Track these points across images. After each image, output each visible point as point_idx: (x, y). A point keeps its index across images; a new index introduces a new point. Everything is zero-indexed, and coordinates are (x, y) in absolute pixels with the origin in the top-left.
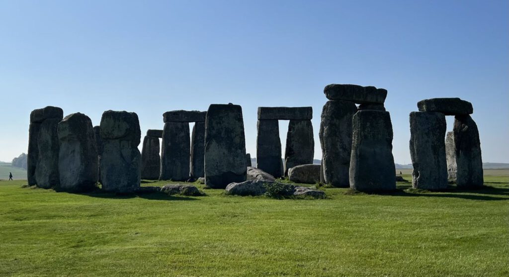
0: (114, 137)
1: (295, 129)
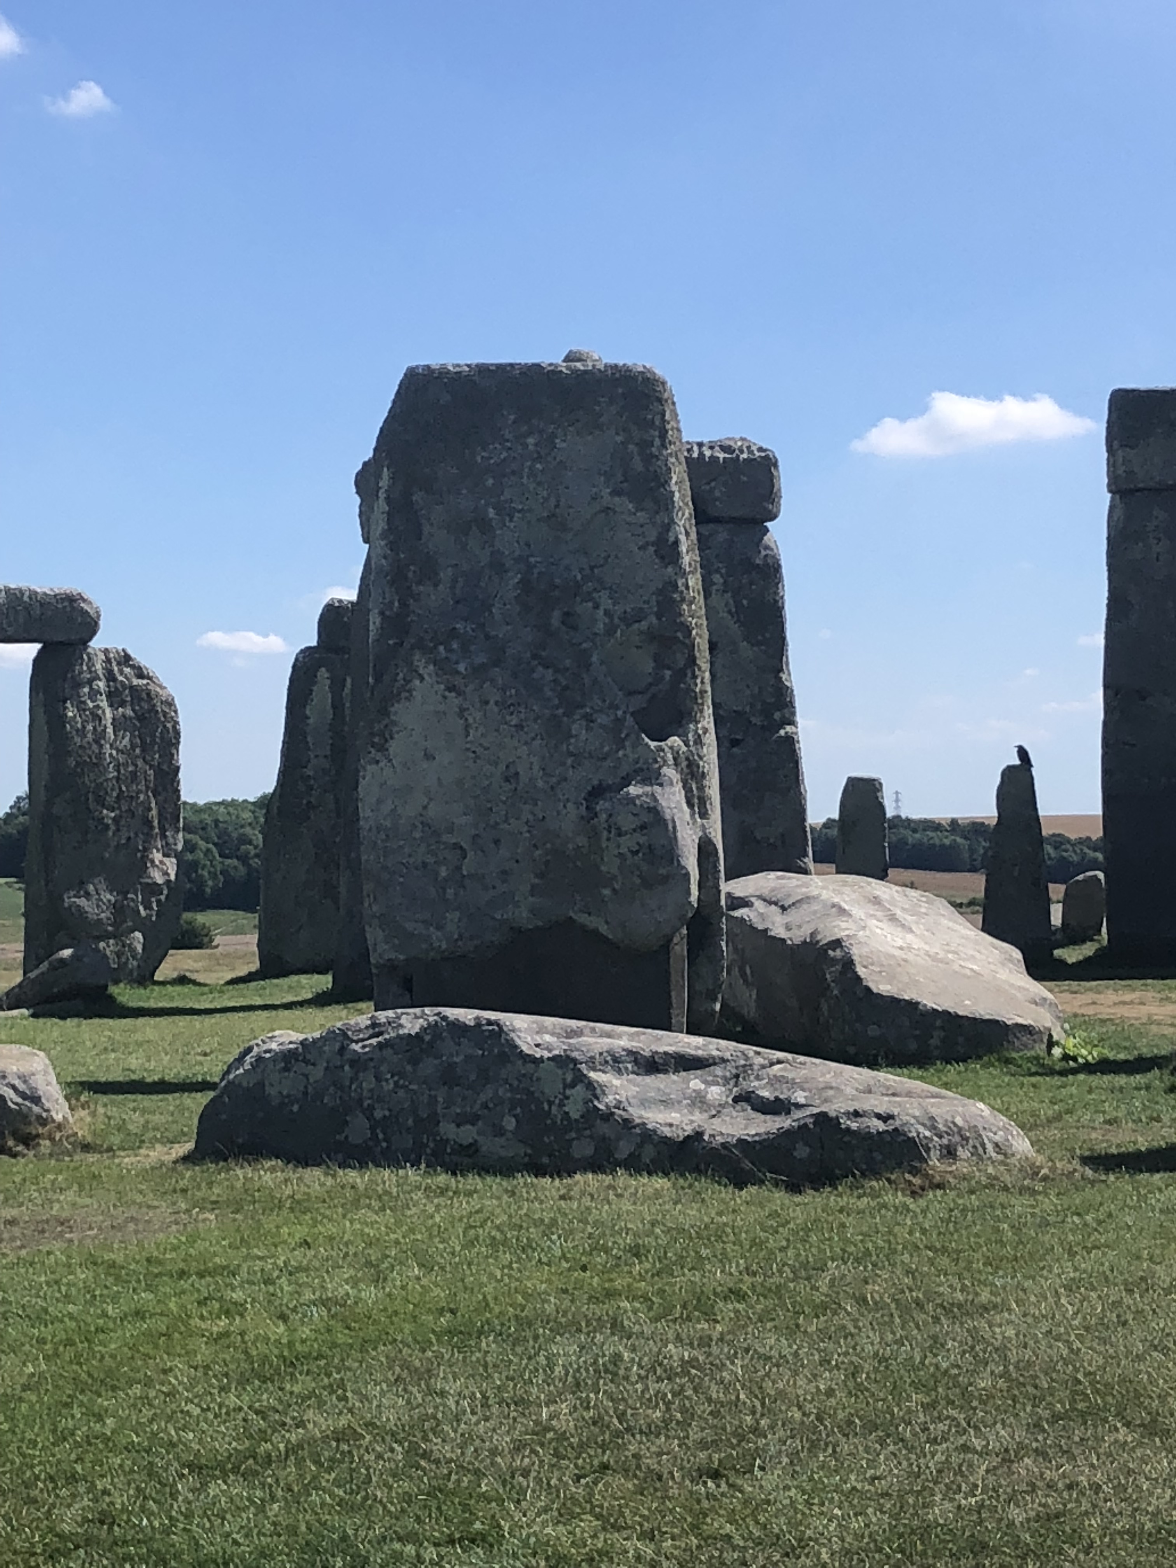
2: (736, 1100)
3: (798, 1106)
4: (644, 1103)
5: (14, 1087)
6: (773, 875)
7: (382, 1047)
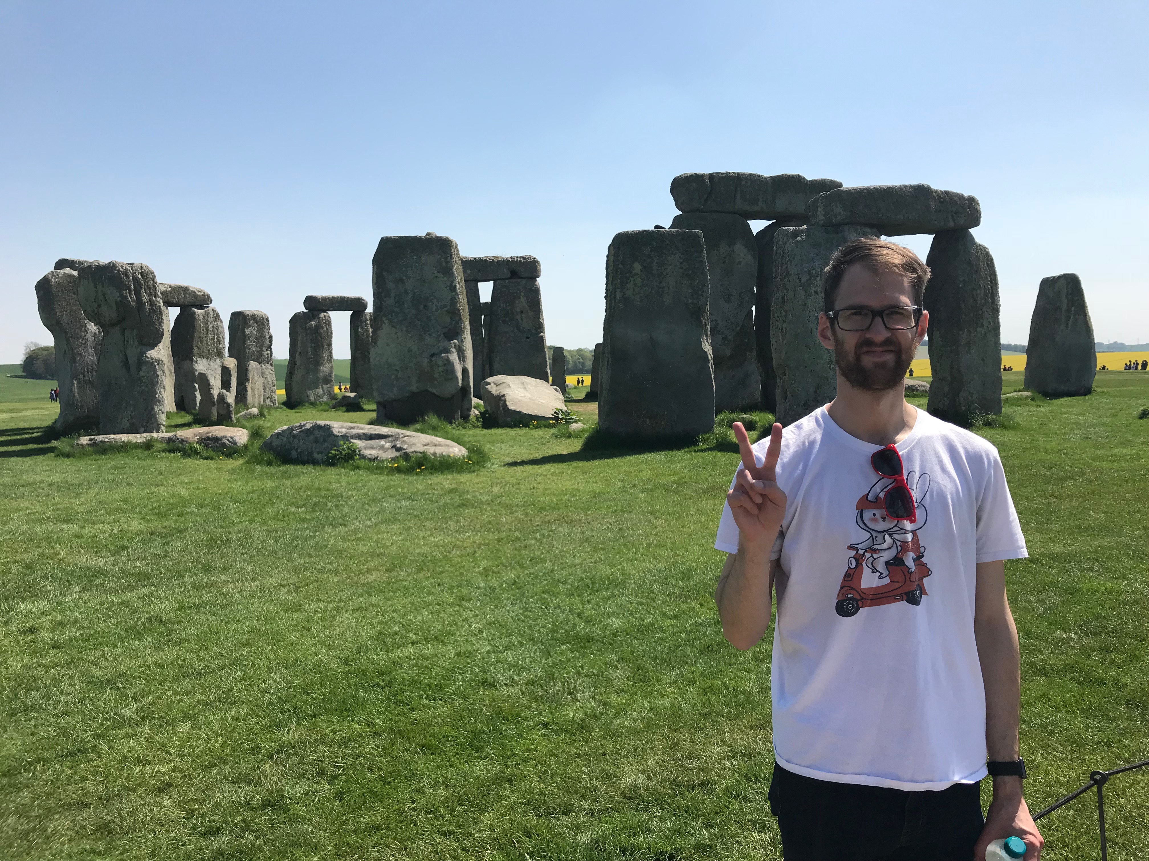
0: (108, 322)
2: (392, 447)
3: (404, 449)
4: (366, 448)
5: (228, 440)
6: (500, 376)
7: (300, 432)
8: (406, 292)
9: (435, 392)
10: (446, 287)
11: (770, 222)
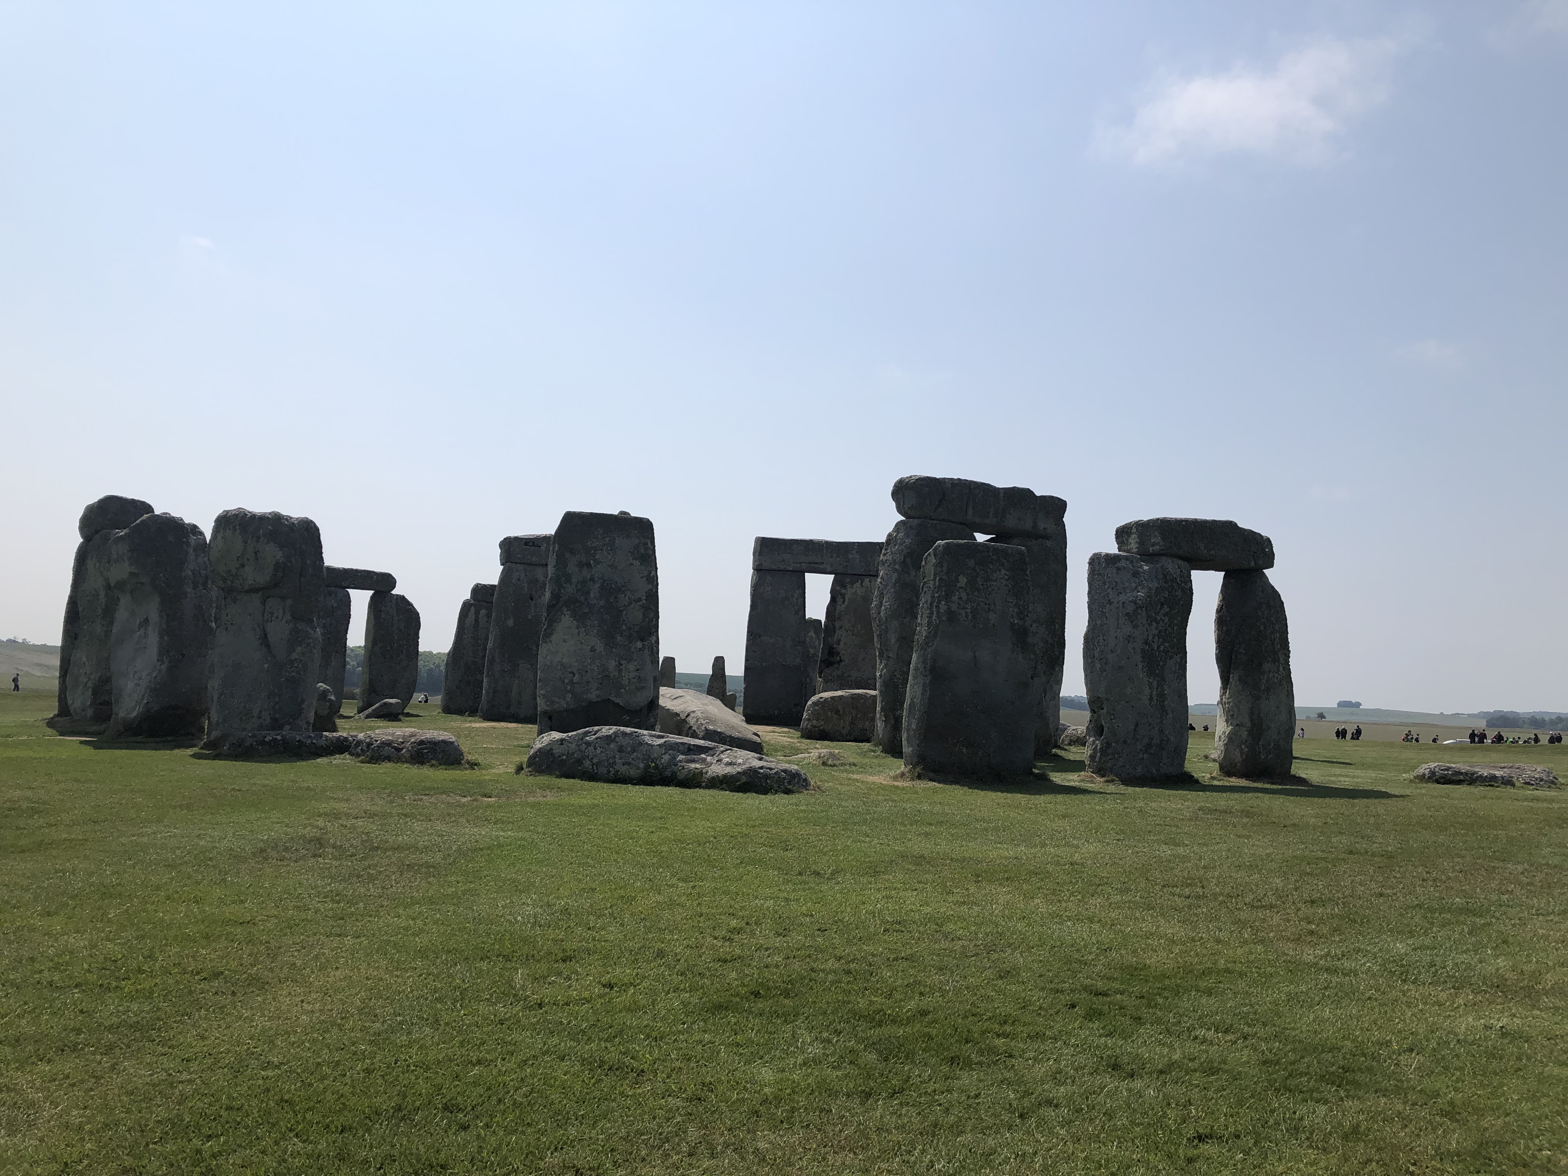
0: (246, 588)
1: (846, 598)
3: (739, 765)
7: (596, 738)
8: (592, 579)
9: (621, 704)
10: (642, 577)
11: (989, 537)
